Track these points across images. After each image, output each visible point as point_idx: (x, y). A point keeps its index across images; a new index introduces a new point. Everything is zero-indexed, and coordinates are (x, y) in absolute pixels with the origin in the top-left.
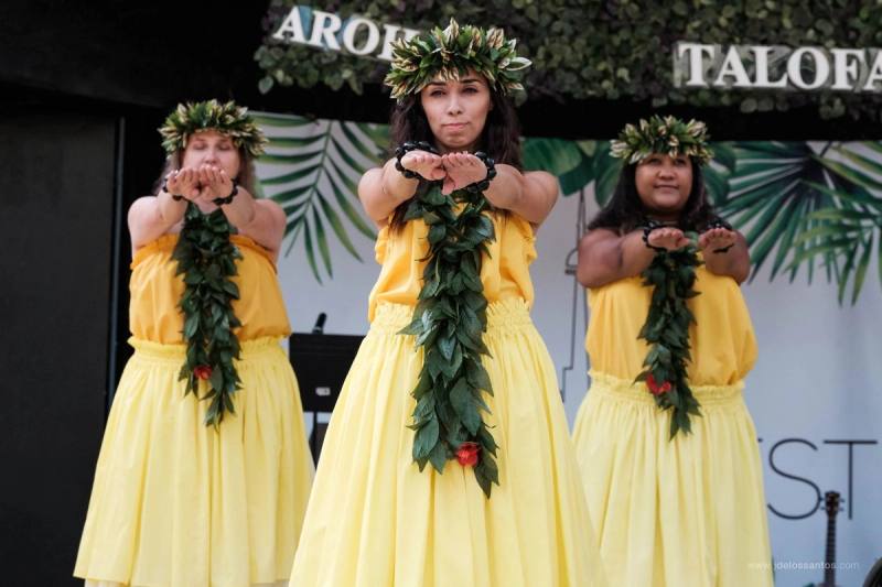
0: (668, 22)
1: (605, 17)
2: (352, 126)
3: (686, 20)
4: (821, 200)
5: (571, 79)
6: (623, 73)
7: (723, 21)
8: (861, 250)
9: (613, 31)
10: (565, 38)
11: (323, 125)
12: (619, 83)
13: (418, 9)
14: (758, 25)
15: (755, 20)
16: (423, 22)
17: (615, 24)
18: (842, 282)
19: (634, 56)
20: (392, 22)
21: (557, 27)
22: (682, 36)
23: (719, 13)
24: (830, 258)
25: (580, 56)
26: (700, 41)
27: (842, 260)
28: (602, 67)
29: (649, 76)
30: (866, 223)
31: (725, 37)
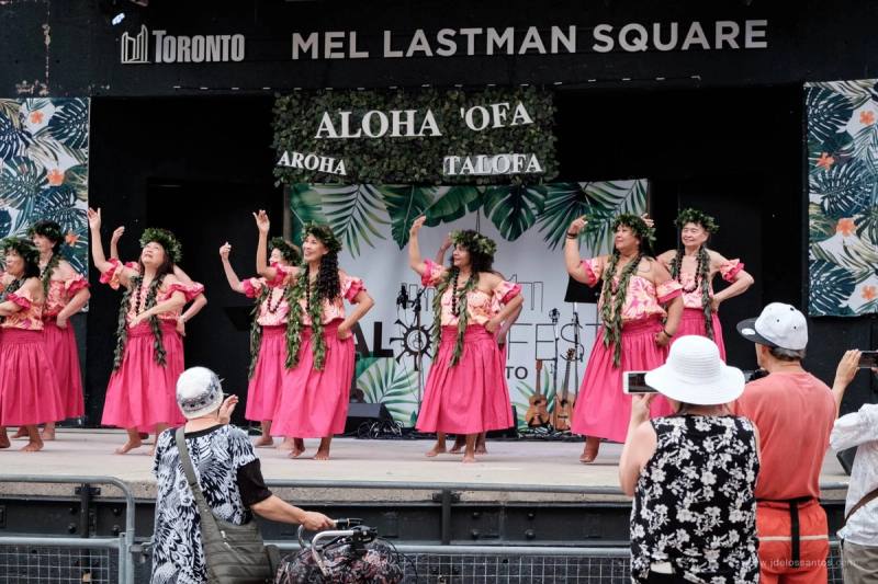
1: (414, 147)
2: (370, 186)
3: (448, 146)
4: (584, 211)
5: (402, 174)
6: (424, 171)
7: (463, 146)
8: (600, 233)
9: (420, 152)
10: (397, 157)
11: (355, 187)
12: (422, 175)
14: (480, 146)
15: (478, 144)
16: (337, 154)
17: (419, 149)
18: (593, 249)
19: (428, 163)
20: (325, 155)
22: (447, 154)
23: (462, 142)
24: (588, 238)
25: (404, 165)
26: (455, 155)
27: (593, 238)
28: (414, 168)
29: (434, 172)
30: (602, 220)
31: (464, 153)
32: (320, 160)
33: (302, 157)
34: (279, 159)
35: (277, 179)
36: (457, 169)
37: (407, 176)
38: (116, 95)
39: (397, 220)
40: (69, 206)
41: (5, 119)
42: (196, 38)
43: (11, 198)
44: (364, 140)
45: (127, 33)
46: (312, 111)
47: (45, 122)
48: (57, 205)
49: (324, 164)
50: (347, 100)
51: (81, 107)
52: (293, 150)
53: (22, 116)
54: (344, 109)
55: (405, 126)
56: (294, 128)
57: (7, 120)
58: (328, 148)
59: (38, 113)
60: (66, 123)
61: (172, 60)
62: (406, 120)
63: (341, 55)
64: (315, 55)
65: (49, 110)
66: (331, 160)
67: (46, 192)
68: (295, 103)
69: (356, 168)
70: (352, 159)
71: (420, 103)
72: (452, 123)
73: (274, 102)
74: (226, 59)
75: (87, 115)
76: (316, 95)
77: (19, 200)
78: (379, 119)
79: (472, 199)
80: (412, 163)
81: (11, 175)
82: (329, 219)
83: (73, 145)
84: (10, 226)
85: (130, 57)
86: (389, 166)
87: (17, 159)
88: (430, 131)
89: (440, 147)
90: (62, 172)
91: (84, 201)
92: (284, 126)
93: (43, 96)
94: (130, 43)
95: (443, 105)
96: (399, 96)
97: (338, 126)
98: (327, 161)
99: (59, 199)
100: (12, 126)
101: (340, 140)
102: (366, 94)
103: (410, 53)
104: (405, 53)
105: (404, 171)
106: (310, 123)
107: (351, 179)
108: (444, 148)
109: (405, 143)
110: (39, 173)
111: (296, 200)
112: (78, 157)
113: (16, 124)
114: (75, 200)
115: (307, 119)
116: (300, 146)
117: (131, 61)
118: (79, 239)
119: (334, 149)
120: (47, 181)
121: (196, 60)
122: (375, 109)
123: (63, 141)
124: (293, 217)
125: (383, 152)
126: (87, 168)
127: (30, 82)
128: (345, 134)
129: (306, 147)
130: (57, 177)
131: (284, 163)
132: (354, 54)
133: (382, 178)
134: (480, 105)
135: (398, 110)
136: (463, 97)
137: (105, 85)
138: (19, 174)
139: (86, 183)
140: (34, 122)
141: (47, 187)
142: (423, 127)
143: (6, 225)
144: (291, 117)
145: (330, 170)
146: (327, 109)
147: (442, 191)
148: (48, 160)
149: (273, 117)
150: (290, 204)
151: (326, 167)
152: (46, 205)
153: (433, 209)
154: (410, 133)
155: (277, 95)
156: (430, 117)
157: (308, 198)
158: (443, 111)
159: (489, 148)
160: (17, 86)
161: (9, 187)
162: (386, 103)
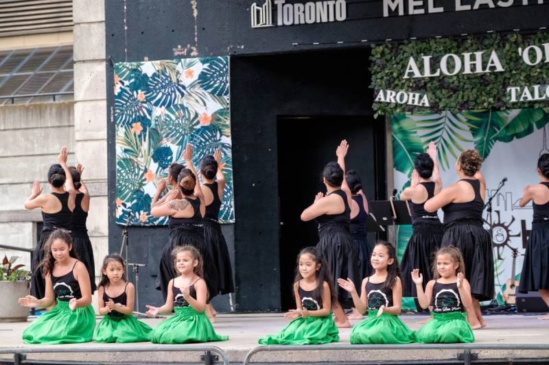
0: (504, 80)
1: (482, 81)
3: (509, 79)
5: (474, 103)
6: (491, 100)
7: (522, 78)
9: (488, 85)
10: (469, 90)
11: (444, 113)
12: (490, 103)
13: (420, 85)
14: (536, 78)
15: (534, 76)
16: (422, 90)
17: (486, 83)
19: (494, 93)
20: (412, 91)
21: (466, 86)
22: (509, 85)
23: (520, 75)
25: (475, 96)
26: (515, 86)
28: (483, 98)
29: (499, 100)
31: (523, 84)
32: (408, 95)
33: (394, 93)
34: (376, 96)
35: (376, 112)
36: (518, 97)
37: (477, 104)
38: (249, 52)
39: (478, 138)
40: (216, 141)
41: (165, 76)
42: (308, 4)
43: (172, 136)
44: (442, 78)
45: (255, 4)
46: (400, 56)
47: (196, 77)
48: (207, 140)
49: (411, 98)
50: (428, 47)
51: (222, 63)
52: (387, 88)
53: (178, 73)
54: (425, 55)
55: (475, 65)
56: (387, 71)
57: (167, 77)
58: (414, 85)
59: (190, 70)
60: (212, 76)
61: (290, 23)
62: (474, 60)
63: (422, 11)
64: (401, 13)
65: (199, 67)
66: (417, 95)
67: (198, 131)
68: (387, 51)
69: (437, 100)
70: (434, 93)
71: (486, 46)
72: (513, 61)
73: (371, 51)
74: (332, 19)
75: (227, 70)
76: (403, 44)
77: (177, 138)
78: (453, 60)
79: (539, 118)
80: (481, 94)
81: (171, 119)
82: (423, 140)
83: (217, 93)
84: (172, 158)
85: (258, 22)
86: (463, 98)
87: (176, 106)
88: (494, 68)
89: (503, 80)
90: (209, 115)
91: (228, 136)
92: (379, 70)
93: (194, 57)
94: (258, 12)
95: (504, 46)
96: (469, 41)
97: (421, 68)
98: (414, 96)
99: (208, 136)
100: (171, 81)
101: (423, 78)
102: (442, 40)
103: (476, 7)
104: (472, 7)
105: (475, 101)
106: (400, 66)
107: (434, 108)
108: (506, 81)
109: (475, 78)
110: (192, 116)
111: (396, 127)
112: (222, 103)
113: (174, 80)
114: (221, 136)
115: (397, 63)
116: (393, 85)
117: (259, 26)
118: (226, 166)
119: (419, 86)
120: (198, 123)
121: (309, 22)
122: (450, 52)
123: (210, 90)
124: (394, 140)
125: (457, 86)
126: (229, 111)
127: (184, 46)
128: (427, 73)
129: (397, 85)
130: (206, 119)
131: (380, 99)
132: (432, 10)
133: (458, 107)
134: (534, 44)
135: (468, 52)
136: (520, 39)
137: (240, 46)
138: (177, 118)
139: (228, 122)
140: (187, 77)
141: (198, 127)
142: (489, 65)
143: (169, 158)
144: (385, 62)
145: (416, 103)
146: (412, 54)
147: (515, 113)
148: (199, 106)
149: (370, 63)
150: (391, 129)
151: (413, 101)
152: (199, 141)
153: (507, 128)
154: (479, 70)
155: (373, 45)
156: (494, 56)
157: (405, 124)
158: (505, 51)
159: (543, 79)
160: (174, 49)
161: (170, 129)
162: (458, 47)
